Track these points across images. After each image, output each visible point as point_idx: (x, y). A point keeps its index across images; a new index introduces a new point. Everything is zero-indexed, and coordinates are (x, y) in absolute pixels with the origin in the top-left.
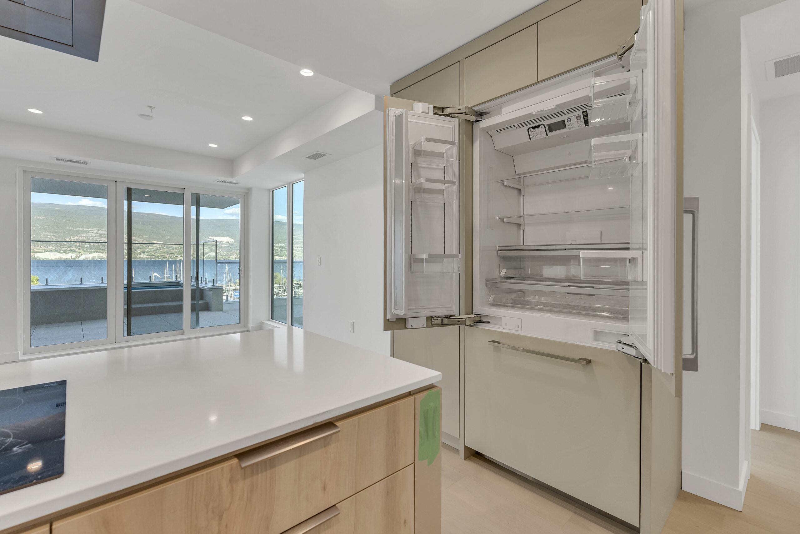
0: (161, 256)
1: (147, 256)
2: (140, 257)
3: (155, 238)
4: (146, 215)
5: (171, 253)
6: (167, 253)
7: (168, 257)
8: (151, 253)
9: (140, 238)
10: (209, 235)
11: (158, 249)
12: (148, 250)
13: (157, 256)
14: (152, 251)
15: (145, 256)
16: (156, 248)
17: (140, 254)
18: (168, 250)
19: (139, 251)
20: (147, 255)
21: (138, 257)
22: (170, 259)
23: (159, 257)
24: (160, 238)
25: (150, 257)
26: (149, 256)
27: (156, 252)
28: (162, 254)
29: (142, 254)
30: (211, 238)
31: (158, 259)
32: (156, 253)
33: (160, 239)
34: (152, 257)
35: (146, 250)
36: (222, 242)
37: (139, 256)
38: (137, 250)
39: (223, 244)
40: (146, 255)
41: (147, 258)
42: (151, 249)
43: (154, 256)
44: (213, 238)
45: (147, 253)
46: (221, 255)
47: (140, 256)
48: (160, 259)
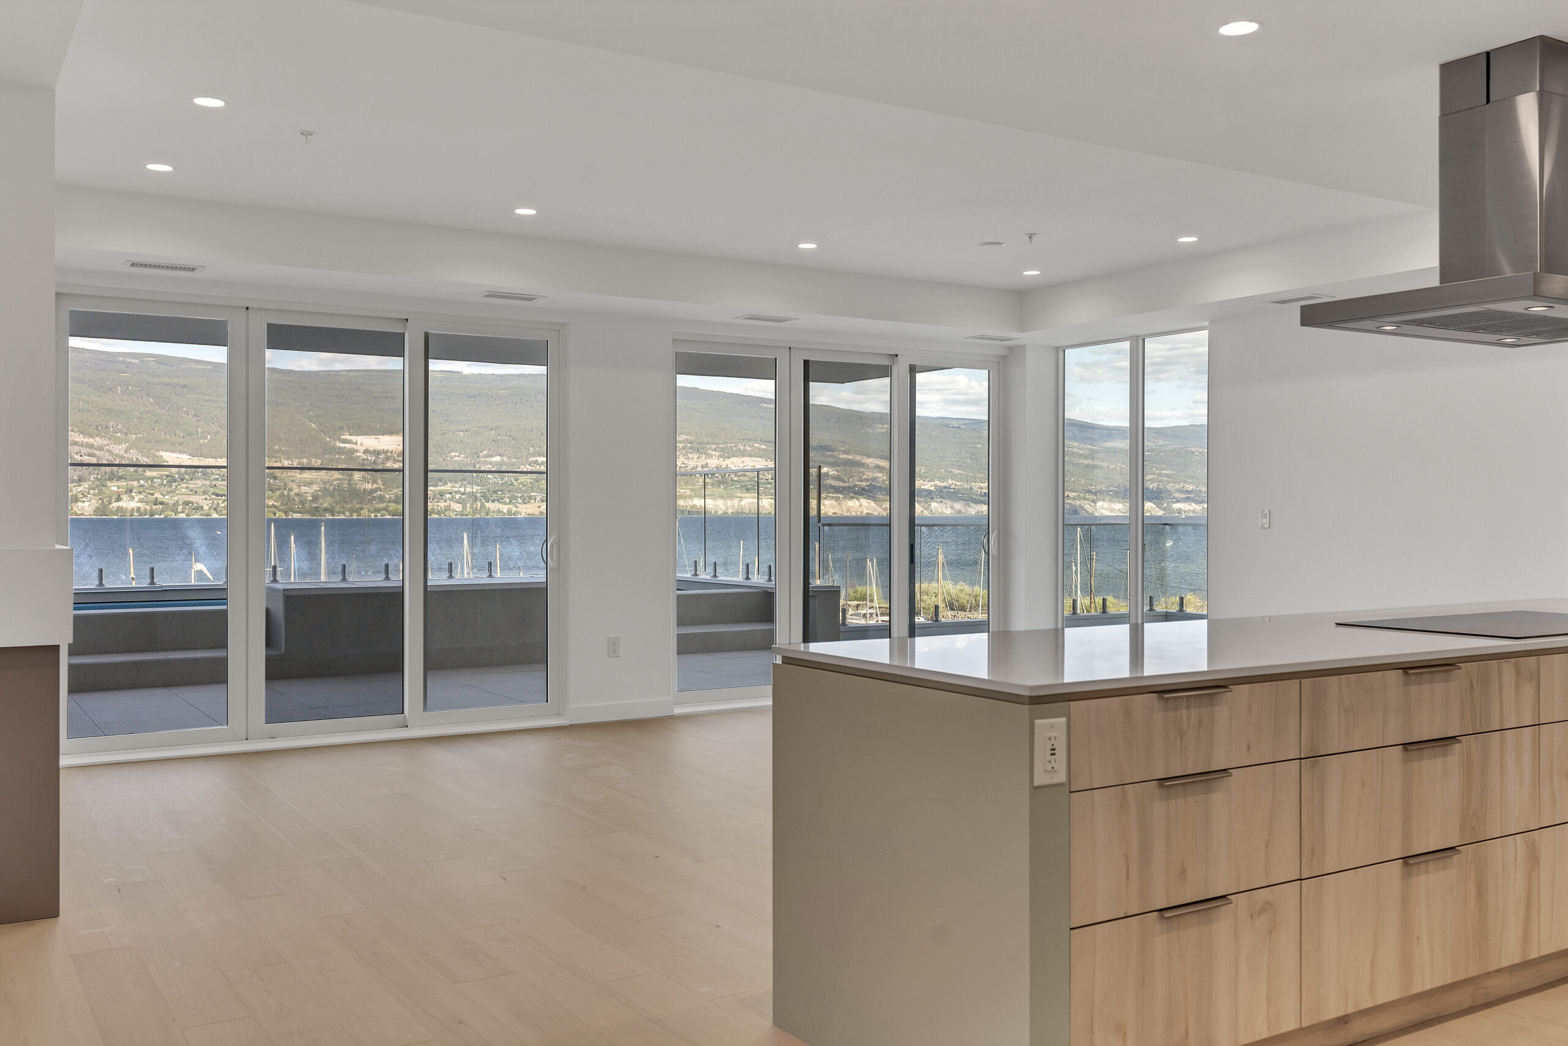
0: (186, 503)
1: (139, 505)
2: (120, 509)
3: (165, 441)
4: (137, 361)
5: (217, 495)
6: (204, 493)
7: (206, 508)
8: (153, 494)
9: (118, 442)
10: (342, 428)
11: (175, 481)
12: (142, 482)
13: (171, 502)
14: (156, 485)
15: (133, 505)
16: (167, 476)
17: (119, 499)
18: (207, 482)
19: (115, 489)
20: (141, 501)
21: (111, 506)
22: (215, 516)
23: (180, 509)
24: (182, 440)
25: (148, 508)
26: (147, 503)
27: (167, 489)
28: (186, 498)
29: (125, 497)
30: (349, 438)
31: (176, 513)
32: (168, 493)
33: (180, 445)
34: (154, 507)
35: (135, 483)
36: (385, 452)
37: (115, 505)
38: (109, 483)
39: (388, 459)
40: (137, 499)
41: (138, 509)
42: (152, 479)
43: (161, 503)
44: (353, 438)
45: (140, 493)
46: (381, 499)
47: (120, 504)
48: (183, 516)
